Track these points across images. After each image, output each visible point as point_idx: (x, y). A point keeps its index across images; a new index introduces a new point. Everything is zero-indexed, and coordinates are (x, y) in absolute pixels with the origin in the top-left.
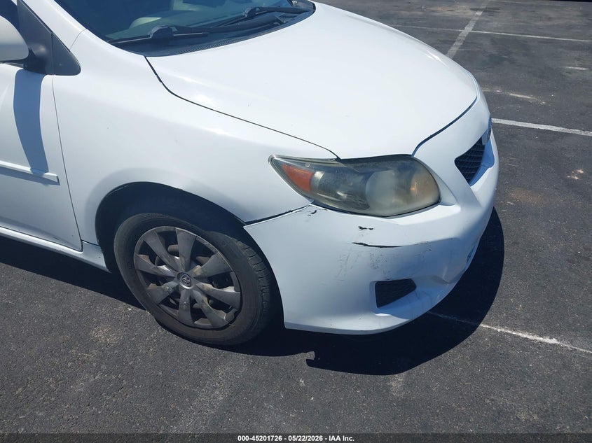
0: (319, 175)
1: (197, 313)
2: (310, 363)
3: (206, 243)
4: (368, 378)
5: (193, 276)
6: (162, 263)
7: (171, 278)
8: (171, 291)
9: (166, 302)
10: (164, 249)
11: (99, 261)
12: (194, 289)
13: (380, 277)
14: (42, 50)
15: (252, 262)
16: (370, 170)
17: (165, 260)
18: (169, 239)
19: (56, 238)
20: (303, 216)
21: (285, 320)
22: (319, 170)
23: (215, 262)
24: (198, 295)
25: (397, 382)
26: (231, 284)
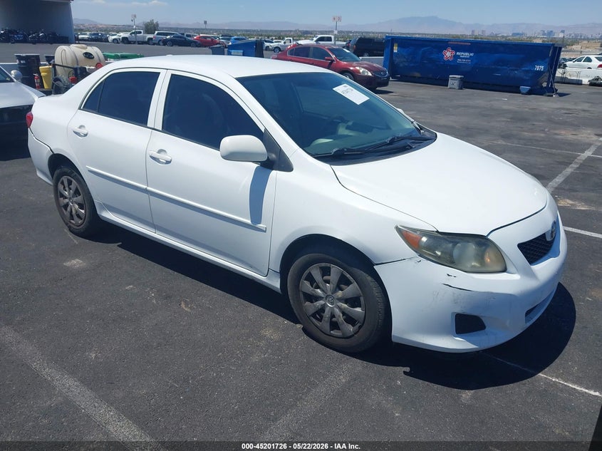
0: (424, 239)
1: (335, 325)
2: (405, 373)
3: (348, 276)
4: (446, 389)
5: (336, 297)
6: (318, 287)
7: (320, 298)
8: (320, 307)
9: (314, 315)
10: (321, 277)
11: (276, 283)
12: (335, 307)
13: (458, 310)
14: (274, 156)
15: (376, 291)
16: (457, 240)
17: (321, 285)
18: (326, 272)
19: (251, 267)
20: (412, 263)
21: (393, 334)
22: (425, 236)
23: (352, 290)
24: (337, 311)
25: (466, 395)
26: (360, 306)
